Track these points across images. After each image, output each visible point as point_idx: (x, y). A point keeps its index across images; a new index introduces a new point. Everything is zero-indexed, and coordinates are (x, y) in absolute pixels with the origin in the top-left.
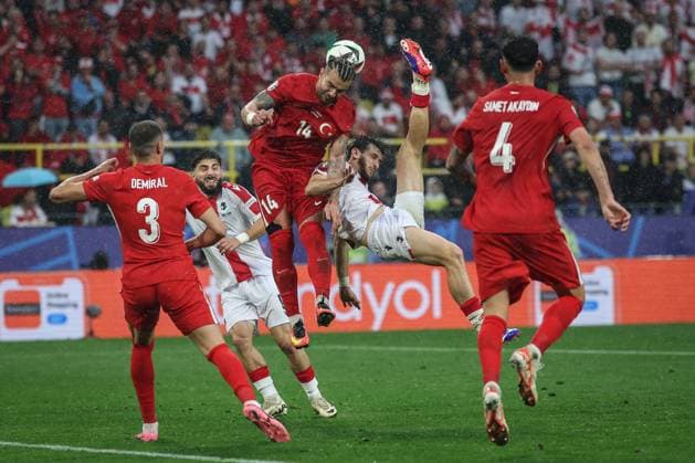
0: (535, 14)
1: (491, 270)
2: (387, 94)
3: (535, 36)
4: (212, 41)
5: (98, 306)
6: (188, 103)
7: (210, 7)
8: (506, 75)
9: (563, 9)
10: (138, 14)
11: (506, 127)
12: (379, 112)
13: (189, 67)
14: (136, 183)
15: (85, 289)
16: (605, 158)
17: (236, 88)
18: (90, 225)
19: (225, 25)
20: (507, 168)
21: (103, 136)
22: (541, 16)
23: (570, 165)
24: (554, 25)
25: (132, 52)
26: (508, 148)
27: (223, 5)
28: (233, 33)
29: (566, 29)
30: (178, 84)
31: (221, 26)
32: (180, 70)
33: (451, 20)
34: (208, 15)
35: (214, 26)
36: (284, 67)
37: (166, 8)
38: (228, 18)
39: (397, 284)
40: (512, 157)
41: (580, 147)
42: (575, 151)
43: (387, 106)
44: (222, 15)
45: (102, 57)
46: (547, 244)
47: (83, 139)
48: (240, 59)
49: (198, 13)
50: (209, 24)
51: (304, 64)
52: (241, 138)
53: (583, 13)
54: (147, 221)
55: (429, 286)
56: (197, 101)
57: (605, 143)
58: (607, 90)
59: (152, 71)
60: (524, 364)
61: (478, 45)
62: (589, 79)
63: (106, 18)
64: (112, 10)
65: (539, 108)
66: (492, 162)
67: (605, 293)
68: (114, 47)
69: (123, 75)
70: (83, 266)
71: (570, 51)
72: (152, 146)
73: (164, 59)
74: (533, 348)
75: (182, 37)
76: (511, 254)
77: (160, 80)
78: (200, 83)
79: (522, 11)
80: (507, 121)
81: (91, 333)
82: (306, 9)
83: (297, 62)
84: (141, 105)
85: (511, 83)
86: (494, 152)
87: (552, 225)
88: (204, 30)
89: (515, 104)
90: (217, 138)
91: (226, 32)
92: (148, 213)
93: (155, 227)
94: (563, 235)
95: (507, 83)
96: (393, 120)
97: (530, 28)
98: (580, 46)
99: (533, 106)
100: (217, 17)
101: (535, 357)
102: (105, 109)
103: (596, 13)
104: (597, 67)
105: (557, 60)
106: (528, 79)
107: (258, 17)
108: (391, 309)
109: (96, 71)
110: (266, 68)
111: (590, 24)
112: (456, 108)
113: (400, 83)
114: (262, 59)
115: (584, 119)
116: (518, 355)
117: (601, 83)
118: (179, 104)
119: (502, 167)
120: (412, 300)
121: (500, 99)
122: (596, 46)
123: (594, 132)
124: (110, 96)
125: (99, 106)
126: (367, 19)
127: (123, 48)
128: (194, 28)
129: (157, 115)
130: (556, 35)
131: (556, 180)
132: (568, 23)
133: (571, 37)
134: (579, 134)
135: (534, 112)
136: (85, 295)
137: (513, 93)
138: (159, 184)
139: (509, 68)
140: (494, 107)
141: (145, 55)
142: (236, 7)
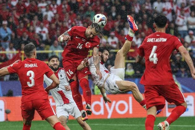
0: (166, 5)
1: (150, 98)
2: (113, 34)
3: (166, 12)
4: (50, 15)
5: (9, 110)
6: (41, 37)
7: (49, 2)
8: (155, 29)
9: (176, 3)
10: (24, 5)
11: (155, 48)
12: (110, 40)
13: (42, 24)
14: (26, 65)
15: (5, 104)
16: (191, 56)
17: (58, 31)
18: (7, 80)
19: (55, 9)
20: (155, 62)
21: (11, 49)
22: (168, 6)
23: (178, 59)
24: (172, 8)
25: (21, 18)
26: (155, 55)
27: (54, 2)
28: (57, 11)
29: (177, 10)
30: (38, 30)
31: (53, 9)
32: (38, 25)
33: (135, 7)
34: (49, 5)
35: (51, 9)
36: (76, 24)
37: (34, 3)
38: (56, 6)
39: (117, 102)
40: (156, 58)
41: (182, 53)
42: (180, 54)
43: (112, 38)
44: (54, 5)
45: (11, 20)
46: (172, 89)
47: (4, 50)
48: (60, 21)
49: (45, 5)
50: (49, 9)
51: (83, 23)
52: (60, 49)
53: (183, 4)
54: (30, 79)
55: (128, 102)
56: (45, 36)
57: (191, 51)
58: (191, 32)
59: (28, 25)
60: (162, 128)
61: (145, 16)
62: (185, 28)
63: (12, 6)
64: (14, 3)
65: (167, 41)
66: (150, 60)
67: (191, 105)
68: (15, 17)
69: (18, 27)
70: (4, 95)
71: (178, 18)
72: (32, 53)
73: (33, 21)
74: (166, 122)
75: (39, 13)
76: (158, 93)
77: (31, 28)
78: (46, 30)
79: (161, 4)
80: (155, 45)
81: (7, 120)
82: (83, 3)
83: (80, 22)
84: (25, 38)
85: (157, 32)
86: (151, 56)
87: (172, 82)
88: (47, 11)
89: (158, 39)
90: (52, 49)
91: (55, 11)
92: (31, 76)
93: (33, 81)
94: (177, 85)
95: (155, 32)
96: (115, 43)
97: (164, 10)
98: (182, 16)
99: (165, 40)
100: (52, 6)
101: (167, 125)
102: (12, 39)
103: (188, 4)
104: (188, 24)
105: (173, 21)
106: (163, 30)
107: (66, 6)
108: (114, 111)
109: (8, 26)
110: (69, 24)
111: (185, 9)
112: (137, 38)
113: (117, 30)
114: (68, 21)
115: (183, 43)
116: (160, 125)
117: (189, 29)
118: (38, 37)
119: (153, 62)
120: (122, 107)
121: (153, 38)
122: (187, 17)
123: (187, 47)
124: (13, 34)
125: (10, 38)
126: (106, 6)
127: (18, 17)
128: (44, 10)
129: (31, 41)
130: (173, 12)
131: (173, 65)
132: (177, 8)
133: (179, 13)
134: (182, 48)
135: (165, 42)
136: (5, 106)
137: (157, 35)
138: (35, 66)
139: (156, 26)
140: (150, 40)
141: (26, 20)
142: (59, 2)
